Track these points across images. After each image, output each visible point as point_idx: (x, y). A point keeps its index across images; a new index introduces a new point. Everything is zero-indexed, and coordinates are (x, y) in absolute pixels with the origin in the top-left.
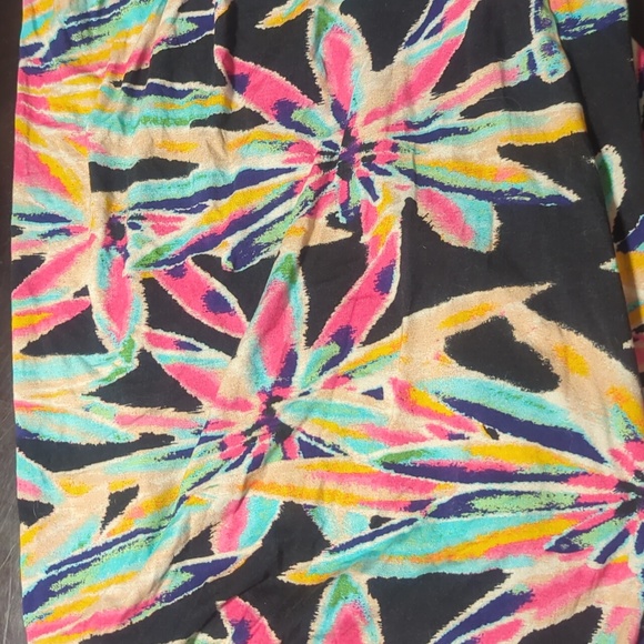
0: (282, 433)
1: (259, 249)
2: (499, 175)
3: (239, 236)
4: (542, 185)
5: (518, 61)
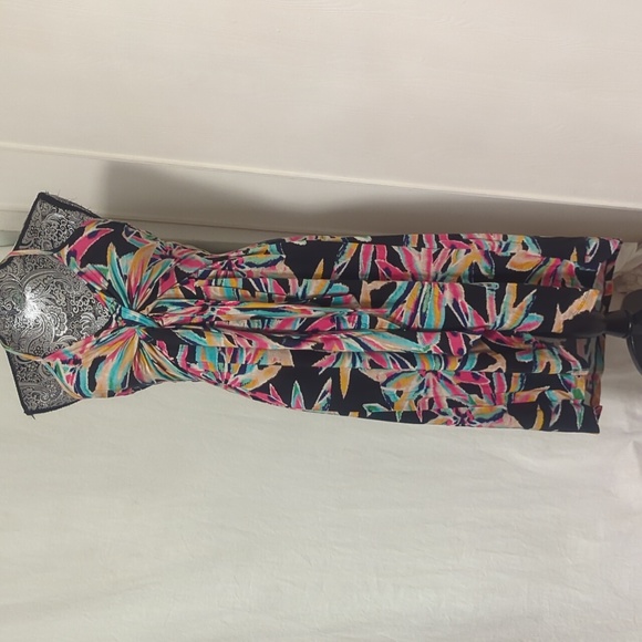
2: (521, 308)
4: (528, 299)
5: (488, 293)
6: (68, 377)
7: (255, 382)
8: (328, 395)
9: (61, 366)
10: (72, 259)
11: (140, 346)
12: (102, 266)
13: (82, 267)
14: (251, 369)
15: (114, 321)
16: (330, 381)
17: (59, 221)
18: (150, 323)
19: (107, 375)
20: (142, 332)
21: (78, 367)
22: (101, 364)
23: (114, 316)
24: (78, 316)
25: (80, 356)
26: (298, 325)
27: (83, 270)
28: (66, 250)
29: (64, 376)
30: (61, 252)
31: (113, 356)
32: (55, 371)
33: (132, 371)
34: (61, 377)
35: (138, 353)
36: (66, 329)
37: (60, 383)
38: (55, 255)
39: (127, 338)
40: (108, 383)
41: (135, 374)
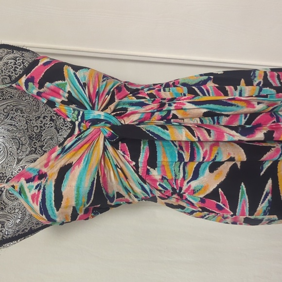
6: (33, 197)
7: (206, 188)
8: (269, 197)
9: (26, 186)
10: (30, 84)
11: (105, 148)
12: (60, 82)
13: (40, 88)
14: (203, 173)
15: (77, 129)
16: (270, 181)
17: (15, 59)
18: (115, 121)
19: (74, 184)
20: (107, 131)
21: (43, 181)
22: (67, 173)
23: (77, 123)
24: (40, 135)
25: (45, 170)
26: (243, 121)
27: (41, 90)
28: (24, 79)
29: (29, 195)
30: (19, 82)
31: (79, 161)
32: (20, 193)
33: (98, 177)
34: (26, 197)
35: (103, 156)
36: (29, 149)
37: (25, 205)
38: (14, 85)
39: (92, 140)
40: (74, 193)
41: (101, 180)
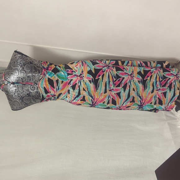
0: (132, 74)
1: (115, 76)
3: (114, 78)
